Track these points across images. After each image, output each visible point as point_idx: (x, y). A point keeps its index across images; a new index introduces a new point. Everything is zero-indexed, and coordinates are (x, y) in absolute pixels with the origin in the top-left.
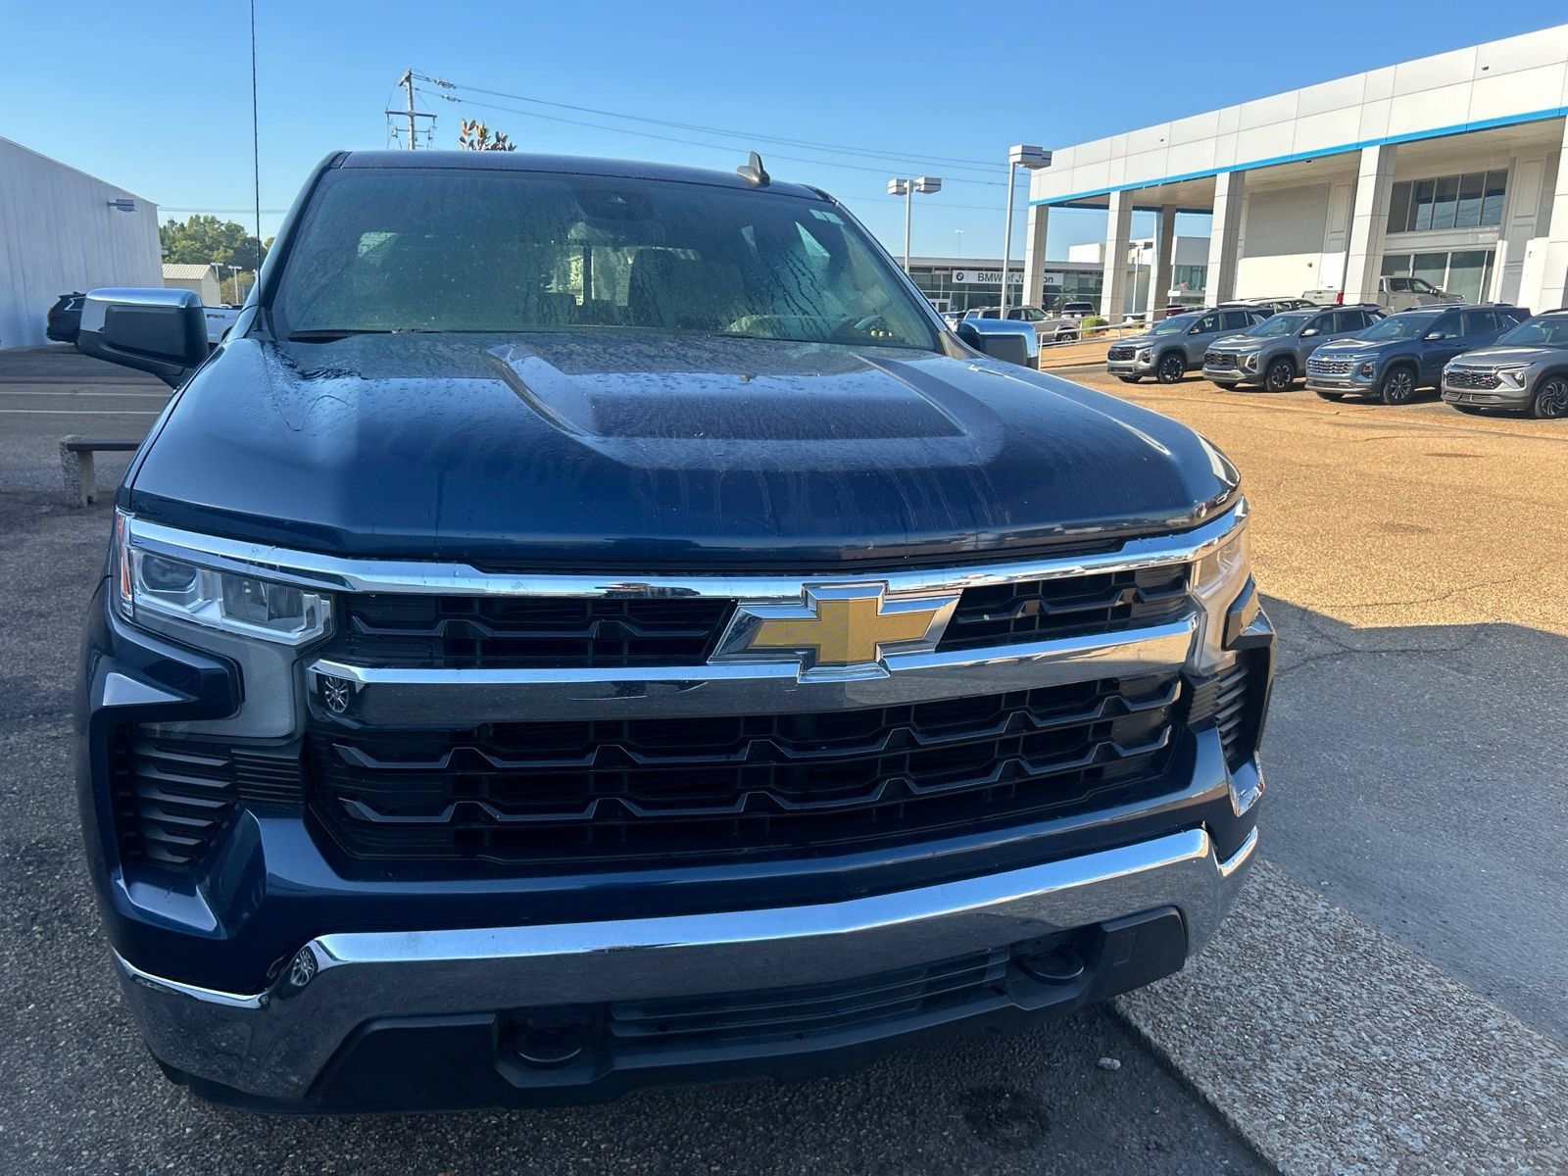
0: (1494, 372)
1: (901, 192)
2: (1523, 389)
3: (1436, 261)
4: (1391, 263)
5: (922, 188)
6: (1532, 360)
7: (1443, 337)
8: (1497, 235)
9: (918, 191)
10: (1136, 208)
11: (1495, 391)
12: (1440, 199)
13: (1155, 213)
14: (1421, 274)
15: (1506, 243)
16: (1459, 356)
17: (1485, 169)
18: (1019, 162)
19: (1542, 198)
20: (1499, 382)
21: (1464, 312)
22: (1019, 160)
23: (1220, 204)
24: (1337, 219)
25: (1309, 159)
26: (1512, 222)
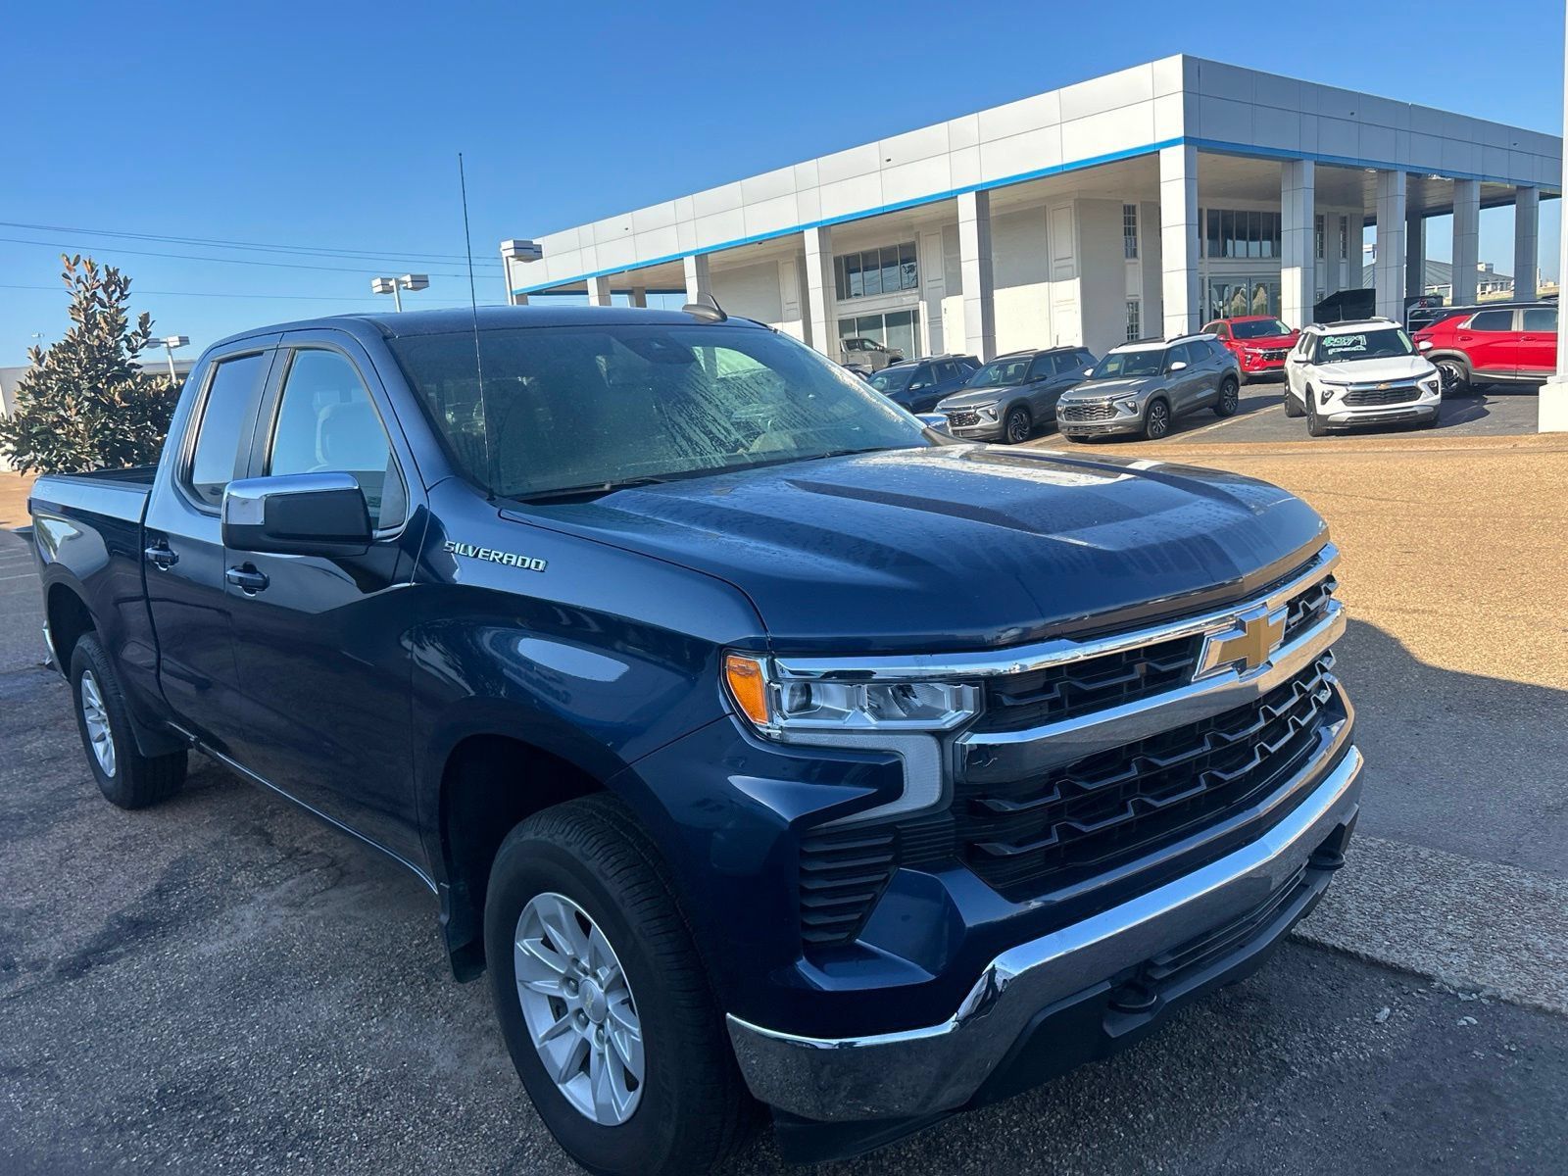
0: (973, 411)
1: (387, 290)
2: (997, 422)
3: (874, 322)
4: (845, 326)
5: (410, 286)
6: (999, 397)
7: (923, 386)
8: (917, 297)
9: (405, 288)
10: (613, 292)
11: (977, 426)
12: (866, 269)
14: (865, 334)
15: (925, 303)
16: (944, 400)
17: (896, 243)
18: (512, 257)
19: (945, 265)
20: (977, 419)
21: (933, 363)
22: (513, 254)
23: (692, 284)
24: (790, 292)
25: (759, 241)
26: (926, 285)
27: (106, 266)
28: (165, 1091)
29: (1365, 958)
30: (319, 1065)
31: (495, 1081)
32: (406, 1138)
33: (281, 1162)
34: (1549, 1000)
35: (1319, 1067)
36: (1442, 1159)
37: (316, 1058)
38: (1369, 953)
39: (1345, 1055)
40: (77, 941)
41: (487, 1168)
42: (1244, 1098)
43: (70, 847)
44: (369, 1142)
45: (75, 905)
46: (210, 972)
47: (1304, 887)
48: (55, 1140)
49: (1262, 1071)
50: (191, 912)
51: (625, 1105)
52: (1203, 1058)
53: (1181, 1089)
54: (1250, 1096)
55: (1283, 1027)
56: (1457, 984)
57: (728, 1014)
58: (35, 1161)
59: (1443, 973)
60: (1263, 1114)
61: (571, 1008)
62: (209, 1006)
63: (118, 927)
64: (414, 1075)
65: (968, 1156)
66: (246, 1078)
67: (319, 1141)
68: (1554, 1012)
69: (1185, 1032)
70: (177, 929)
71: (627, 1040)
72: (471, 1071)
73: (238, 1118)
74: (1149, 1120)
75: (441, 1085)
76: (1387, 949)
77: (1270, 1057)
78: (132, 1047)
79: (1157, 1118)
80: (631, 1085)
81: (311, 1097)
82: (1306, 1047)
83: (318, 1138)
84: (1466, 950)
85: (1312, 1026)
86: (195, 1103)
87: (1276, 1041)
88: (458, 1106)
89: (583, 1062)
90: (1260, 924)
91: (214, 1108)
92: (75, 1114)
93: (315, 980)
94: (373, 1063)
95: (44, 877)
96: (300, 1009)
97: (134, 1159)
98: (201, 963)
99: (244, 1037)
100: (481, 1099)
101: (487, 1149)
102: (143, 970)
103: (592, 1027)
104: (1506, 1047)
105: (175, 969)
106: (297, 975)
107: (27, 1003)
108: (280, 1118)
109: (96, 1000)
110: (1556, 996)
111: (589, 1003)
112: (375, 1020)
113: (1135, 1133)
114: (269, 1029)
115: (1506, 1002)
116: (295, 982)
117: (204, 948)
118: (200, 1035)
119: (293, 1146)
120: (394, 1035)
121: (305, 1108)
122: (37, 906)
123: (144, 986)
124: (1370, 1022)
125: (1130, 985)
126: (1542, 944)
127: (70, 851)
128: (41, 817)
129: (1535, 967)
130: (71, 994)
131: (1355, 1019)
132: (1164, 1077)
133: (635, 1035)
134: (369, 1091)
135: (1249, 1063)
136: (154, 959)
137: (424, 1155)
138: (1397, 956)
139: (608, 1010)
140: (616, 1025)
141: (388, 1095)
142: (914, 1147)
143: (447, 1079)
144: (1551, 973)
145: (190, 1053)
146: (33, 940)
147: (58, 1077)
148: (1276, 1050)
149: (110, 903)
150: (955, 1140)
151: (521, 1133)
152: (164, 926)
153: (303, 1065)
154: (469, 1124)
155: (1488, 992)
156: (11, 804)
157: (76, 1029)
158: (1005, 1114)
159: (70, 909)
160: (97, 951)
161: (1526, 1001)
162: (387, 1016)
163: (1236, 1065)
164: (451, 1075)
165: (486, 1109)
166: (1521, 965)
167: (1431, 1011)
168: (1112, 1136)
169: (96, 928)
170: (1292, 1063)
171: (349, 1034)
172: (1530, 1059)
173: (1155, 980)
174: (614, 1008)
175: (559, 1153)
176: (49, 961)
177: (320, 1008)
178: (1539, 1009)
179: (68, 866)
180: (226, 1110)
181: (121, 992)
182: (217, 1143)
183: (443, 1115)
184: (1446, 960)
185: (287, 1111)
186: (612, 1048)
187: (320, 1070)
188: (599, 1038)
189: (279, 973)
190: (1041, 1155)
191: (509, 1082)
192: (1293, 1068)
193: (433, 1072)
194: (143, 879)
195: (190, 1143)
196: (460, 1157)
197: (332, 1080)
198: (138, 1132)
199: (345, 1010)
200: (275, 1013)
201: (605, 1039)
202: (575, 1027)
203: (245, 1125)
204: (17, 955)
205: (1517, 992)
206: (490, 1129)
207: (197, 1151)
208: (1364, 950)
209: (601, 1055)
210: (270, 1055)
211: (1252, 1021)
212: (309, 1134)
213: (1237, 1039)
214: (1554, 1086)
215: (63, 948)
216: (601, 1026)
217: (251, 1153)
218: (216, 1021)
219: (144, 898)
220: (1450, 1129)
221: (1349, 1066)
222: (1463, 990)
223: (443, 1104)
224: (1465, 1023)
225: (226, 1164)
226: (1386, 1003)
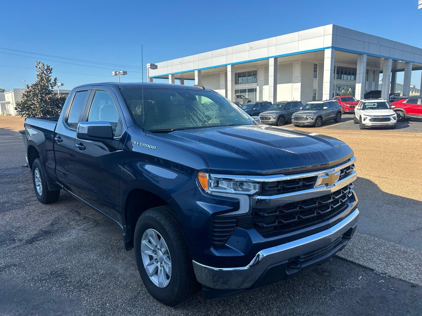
0: (269, 116)
1: (116, 75)
2: (275, 120)
3: (244, 91)
4: (236, 91)
5: (122, 74)
6: (276, 113)
7: (256, 109)
8: (257, 85)
9: (121, 74)
10: (176, 79)
12: (243, 77)
13: (179, 80)
14: (242, 94)
15: (258, 87)
16: (262, 113)
17: (252, 70)
18: (149, 68)
19: (265, 77)
20: (270, 119)
21: (259, 103)
23: (196, 78)
24: (222, 82)
25: (215, 67)
26: (259, 82)
27: (47, 65)
28: (52, 272)
29: (357, 264)
30: (90, 269)
31: (133, 276)
32: (111, 288)
33: (80, 291)
34: (404, 277)
35: (342, 289)
36: (370, 314)
37: (90, 267)
38: (358, 263)
39: (349, 287)
40: (31, 235)
41: (131, 296)
42: (322, 295)
43: (29, 212)
44: (102, 288)
45: (30, 227)
46: (64, 245)
47: (341, 243)
48: (25, 282)
49: (327, 289)
50: (59, 230)
51: (166, 283)
52: (312, 285)
53: (306, 292)
54: (323, 295)
55: (334, 279)
56: (380, 272)
57: (193, 260)
58: (19, 287)
59: (377, 269)
60: (326, 299)
61: (154, 258)
62: (63, 253)
63: (41, 232)
64: (114, 274)
65: (250, 303)
66: (72, 271)
67: (90, 287)
68: (404, 281)
69: (308, 278)
70: (56, 234)
71: (168, 267)
72: (128, 274)
73: (70, 280)
74: (297, 298)
75: (120, 276)
76: (363, 262)
77: (330, 286)
78: (44, 261)
79: (299, 298)
80: (168, 278)
81: (88, 276)
82: (339, 284)
83: (89, 286)
84: (384, 264)
85: (341, 279)
86: (60, 276)
87: (332, 282)
88: (124, 281)
89: (156, 272)
90: (328, 250)
91: (64, 277)
92: (30, 276)
93: (90, 249)
94: (104, 270)
95: (23, 219)
96: (86, 255)
97: (44, 288)
98: (62, 243)
99: (72, 261)
100: (130, 280)
101: (131, 292)
102: (47, 243)
103: (159, 263)
104: (391, 288)
105: (55, 244)
106: (85, 247)
107: (18, 249)
108: (80, 281)
109: (35, 249)
110: (405, 277)
111: (159, 257)
112: (104, 260)
113: (293, 301)
114: (78, 260)
115: (392, 277)
116: (85, 249)
117: (62, 239)
118: (61, 260)
119: (83, 288)
120: (109, 264)
121: (86, 279)
122: (21, 226)
123: (47, 247)
124: (356, 279)
125: (293, 262)
126: (404, 264)
127: (29, 213)
128: (22, 205)
129: (401, 269)
130: (29, 248)
131: (353, 278)
132: (302, 289)
133: (170, 265)
134: (102, 276)
135: (324, 287)
136: (50, 241)
137: (115, 292)
138: (365, 264)
139: (163, 259)
140: (165, 263)
141: (107, 277)
142: (237, 300)
143: (122, 275)
144: (405, 271)
145: (58, 264)
146: (20, 234)
147: (25, 267)
148: (331, 284)
149: (39, 227)
150: (247, 299)
151: (140, 289)
152: (53, 233)
153: (86, 269)
154: (127, 286)
155: (388, 274)
156: (14, 200)
157: (30, 256)
158: (261, 294)
159: (29, 227)
160: (35, 238)
161: (397, 277)
162: (107, 259)
163: (321, 287)
164: (123, 274)
165: (131, 283)
166: (398, 269)
167: (373, 278)
168: (287, 301)
169: (36, 232)
170: (335, 288)
171: (98, 262)
172: (397, 292)
173: (300, 262)
174: (165, 258)
175: (149, 294)
176: (24, 240)
177: (91, 256)
178: (401, 280)
179: (29, 217)
180: (67, 278)
181: (42, 248)
182: (65, 285)
183: (120, 283)
184: (378, 266)
185: (82, 279)
186: (164, 268)
187: (90, 270)
188: (161, 266)
189: (81, 246)
190: (269, 305)
191: (137, 277)
192: (335, 289)
193: (118, 273)
194: (48, 221)
195: (58, 285)
196: (124, 293)
197: (93, 273)
198: (45, 282)
199: (97, 257)
200: (80, 256)
201: (162, 266)
202: (155, 263)
203: (71, 282)
204: (16, 238)
205: (395, 275)
206: (132, 287)
207: (59, 287)
208: (357, 262)
209: (161, 270)
210: (78, 266)
211: (326, 277)
212: (87, 285)
213: (322, 281)
214: (402, 299)
215: (27, 236)
216: (161, 263)
217: (73, 288)
218: (65, 257)
219: (48, 226)
220: (374, 307)
221: (350, 290)
222: (382, 273)
223: (120, 281)
224: (381, 282)
225: (67, 291)
226: (361, 275)
